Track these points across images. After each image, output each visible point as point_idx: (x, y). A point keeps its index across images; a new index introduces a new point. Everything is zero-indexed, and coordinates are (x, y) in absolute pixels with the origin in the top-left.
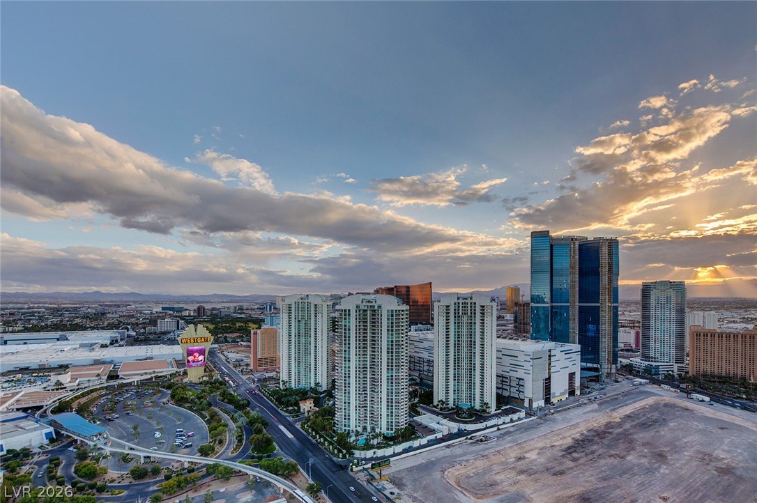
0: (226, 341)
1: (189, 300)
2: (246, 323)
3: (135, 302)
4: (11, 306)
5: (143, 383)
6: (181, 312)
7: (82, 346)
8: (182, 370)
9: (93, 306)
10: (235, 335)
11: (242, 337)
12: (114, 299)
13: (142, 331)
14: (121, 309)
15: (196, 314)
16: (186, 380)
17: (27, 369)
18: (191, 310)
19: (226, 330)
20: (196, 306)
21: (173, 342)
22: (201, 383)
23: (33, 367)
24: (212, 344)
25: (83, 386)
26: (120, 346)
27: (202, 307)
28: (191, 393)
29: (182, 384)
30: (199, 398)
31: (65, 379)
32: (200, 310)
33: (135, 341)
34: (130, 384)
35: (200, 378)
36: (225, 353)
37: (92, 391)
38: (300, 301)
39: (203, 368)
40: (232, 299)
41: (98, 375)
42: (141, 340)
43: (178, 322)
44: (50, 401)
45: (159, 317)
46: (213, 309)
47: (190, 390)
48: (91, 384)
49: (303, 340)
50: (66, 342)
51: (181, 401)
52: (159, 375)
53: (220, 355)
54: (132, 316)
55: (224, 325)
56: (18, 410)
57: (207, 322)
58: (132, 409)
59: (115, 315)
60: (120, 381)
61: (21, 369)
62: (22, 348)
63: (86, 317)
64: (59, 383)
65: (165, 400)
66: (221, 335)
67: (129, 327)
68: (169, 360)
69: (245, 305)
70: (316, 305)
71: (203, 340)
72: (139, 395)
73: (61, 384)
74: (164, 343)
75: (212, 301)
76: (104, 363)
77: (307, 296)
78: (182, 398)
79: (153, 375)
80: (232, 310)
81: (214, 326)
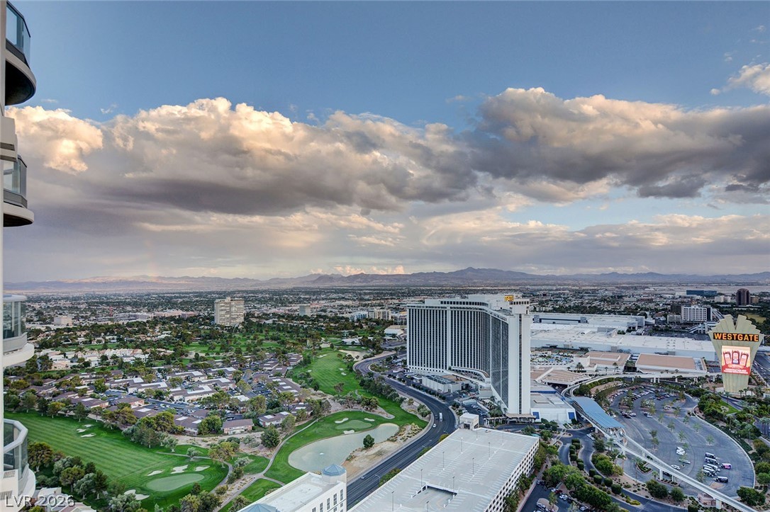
1: (725, 281)
3: (654, 284)
4: (543, 287)
5: (663, 383)
6: (713, 297)
7: (600, 330)
8: (715, 375)
9: (609, 288)
12: (630, 280)
13: (662, 319)
14: (638, 292)
15: (734, 301)
16: (719, 390)
17: (555, 347)
18: (727, 294)
20: (734, 290)
21: (702, 336)
22: (743, 399)
23: (560, 346)
24: (761, 344)
25: (601, 373)
26: (638, 334)
27: (744, 290)
28: (727, 409)
29: (714, 393)
30: (739, 419)
31: (585, 362)
32: (742, 296)
33: (655, 330)
34: (648, 380)
35: (741, 391)
37: (609, 380)
39: (748, 377)
41: (615, 364)
42: (662, 330)
43: (709, 310)
44: (572, 381)
45: (683, 303)
46: (764, 294)
47: (727, 405)
48: (608, 372)
50: (585, 325)
51: (713, 416)
52: (684, 376)
54: (651, 301)
56: (549, 384)
57: (753, 312)
58: (650, 411)
59: (632, 299)
60: (638, 375)
61: (551, 347)
62: (551, 327)
63: (603, 300)
64: (580, 366)
65: (691, 410)
67: (648, 313)
68: (696, 359)
71: (746, 338)
72: (659, 396)
73: (582, 367)
74: (690, 336)
75: (762, 282)
76: (621, 351)
78: (715, 413)
79: (676, 375)
81: (765, 319)
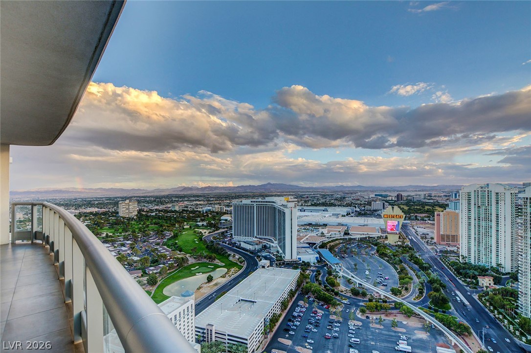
0: (416, 219)
1: (392, 189)
2: (433, 207)
3: (360, 191)
4: (307, 193)
5: (362, 240)
6: (386, 197)
7: (333, 215)
8: (385, 235)
9: (339, 193)
10: (424, 215)
11: (428, 217)
12: (350, 189)
13: (363, 208)
14: (353, 195)
15: (396, 199)
16: (386, 242)
17: (311, 224)
18: (393, 196)
19: (417, 211)
20: (396, 194)
21: (379, 216)
22: (396, 246)
23: (313, 224)
24: (404, 220)
25: (332, 236)
26: (351, 216)
27: (400, 194)
28: (389, 251)
29: (384, 244)
30: (394, 256)
31: (325, 231)
32: (399, 197)
33: (359, 214)
34: (355, 239)
35: (395, 242)
36: (415, 227)
37: (337, 240)
38: (480, 189)
39: (398, 235)
40: (423, 189)
41: (339, 232)
42: (362, 214)
43: (384, 204)
44: (318, 241)
45: (373, 200)
46: (409, 196)
47: (389, 249)
48: (336, 236)
49: (483, 223)
50: (327, 212)
51: (382, 255)
52: (371, 236)
53: (411, 228)
54: (358, 200)
55: (415, 207)
56: (307, 243)
57: (403, 205)
58: (354, 254)
59: (350, 199)
60: (350, 237)
61: (309, 224)
62: (310, 214)
63: (336, 199)
64: (322, 233)
65: (373, 252)
66: (413, 215)
67: (356, 206)
68: (377, 228)
69: (433, 193)
70: (497, 193)
71: (398, 217)
72: (359, 246)
73: (324, 234)
74: (375, 216)
75: (408, 190)
76: (343, 225)
77: (488, 185)
78: (383, 253)
79: (367, 236)
80: (422, 197)
81: (408, 208)
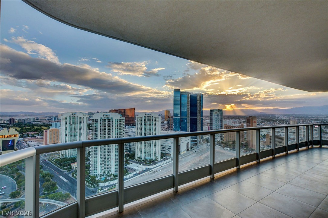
0: (28, 136)
1: (4, 115)
2: (40, 127)
10: (34, 133)
11: (37, 134)
15: (8, 122)
18: (5, 120)
19: (28, 130)
20: (8, 118)
24: (19, 138)
27: (12, 118)
30: (10, 167)
32: (11, 121)
36: (27, 142)
38: (72, 115)
40: (32, 114)
46: (20, 120)
49: (73, 134)
53: (24, 144)
55: (27, 128)
57: (16, 126)
66: (25, 133)
69: (40, 118)
70: (80, 117)
71: (13, 136)
75: (19, 115)
77: (76, 113)
80: (32, 120)
81: (20, 128)
